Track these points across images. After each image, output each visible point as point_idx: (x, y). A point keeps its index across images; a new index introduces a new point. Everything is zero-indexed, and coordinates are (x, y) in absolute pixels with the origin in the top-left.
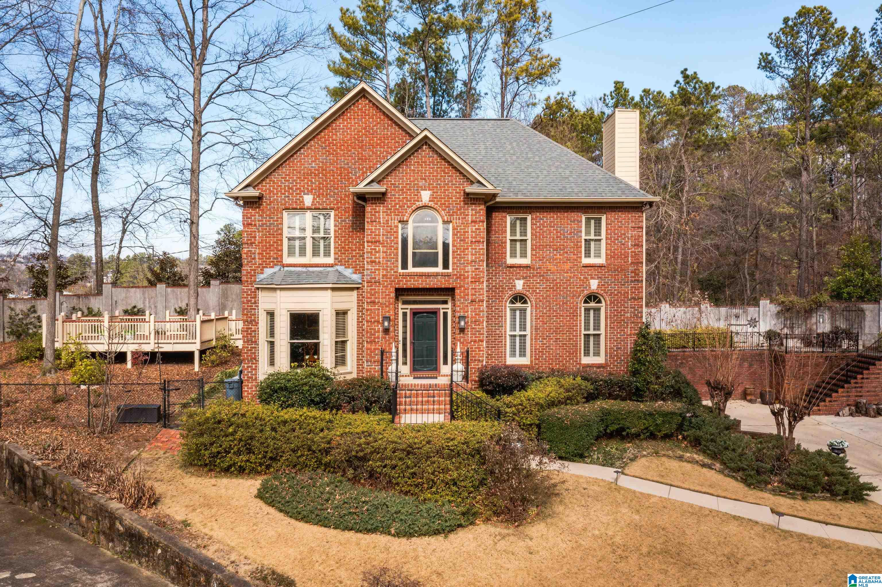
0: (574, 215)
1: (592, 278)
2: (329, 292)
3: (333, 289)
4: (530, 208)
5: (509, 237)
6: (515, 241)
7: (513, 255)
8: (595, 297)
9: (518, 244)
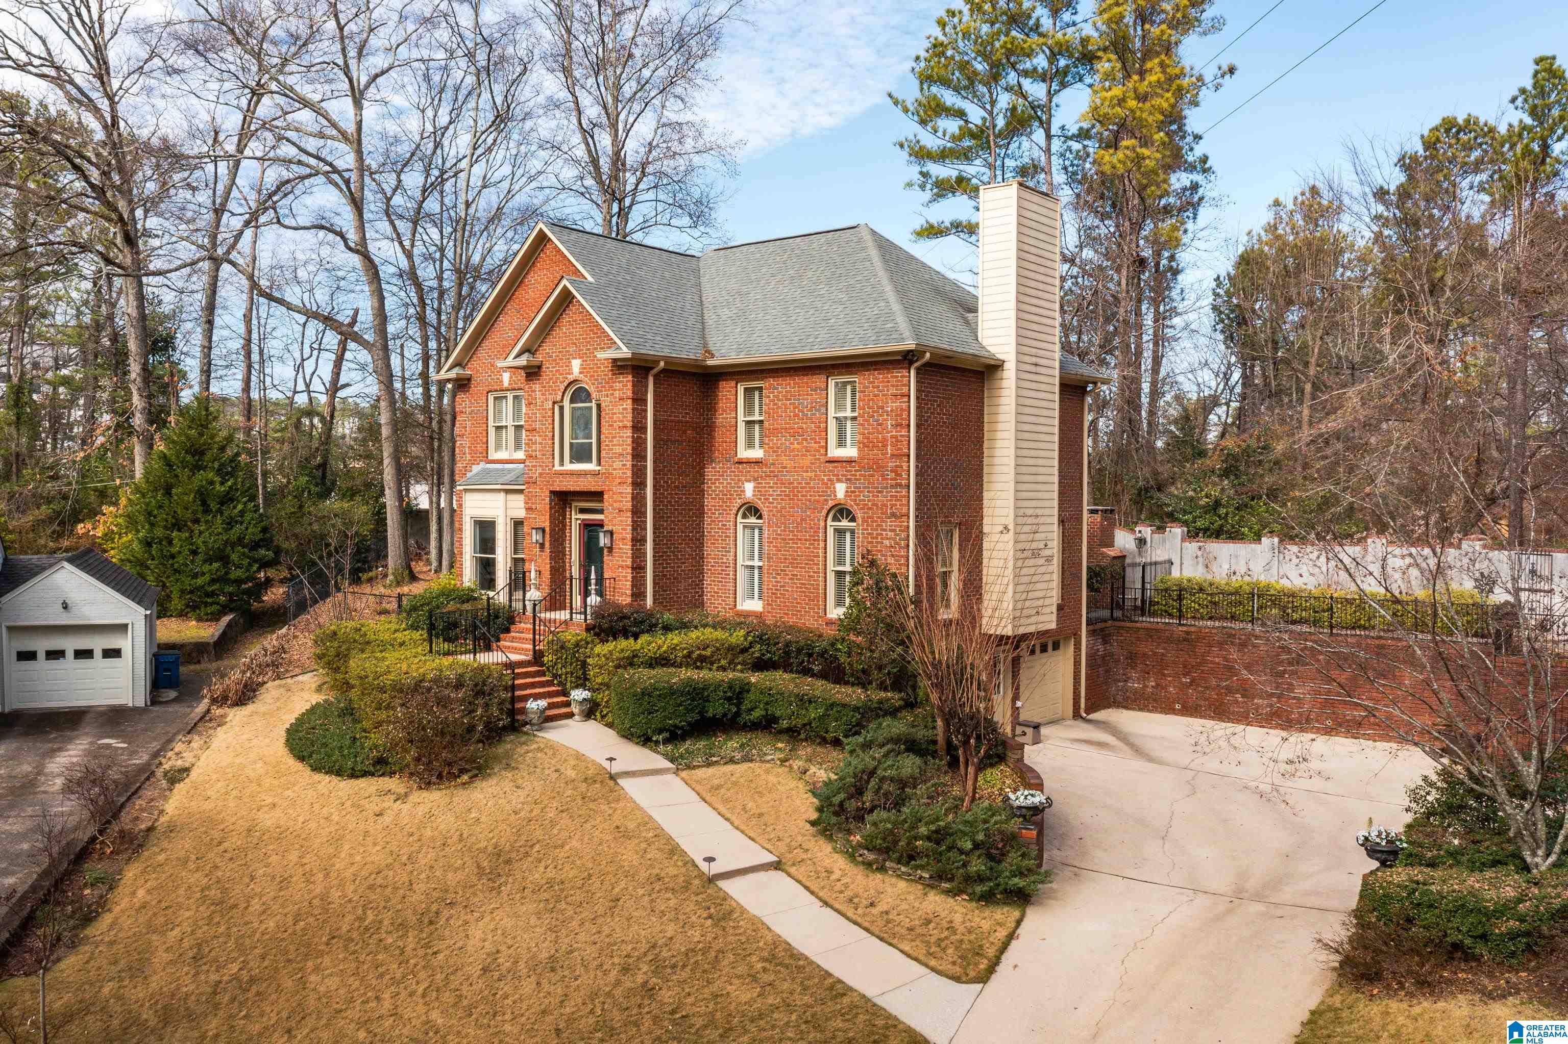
0: (818, 380)
1: (839, 481)
2: (502, 495)
3: (507, 491)
4: (762, 371)
5: (741, 417)
6: (753, 422)
7: (750, 445)
8: (849, 512)
9: (757, 427)
